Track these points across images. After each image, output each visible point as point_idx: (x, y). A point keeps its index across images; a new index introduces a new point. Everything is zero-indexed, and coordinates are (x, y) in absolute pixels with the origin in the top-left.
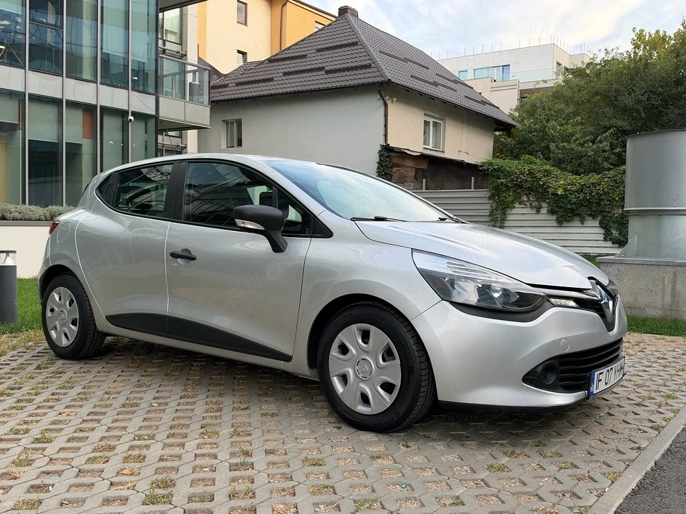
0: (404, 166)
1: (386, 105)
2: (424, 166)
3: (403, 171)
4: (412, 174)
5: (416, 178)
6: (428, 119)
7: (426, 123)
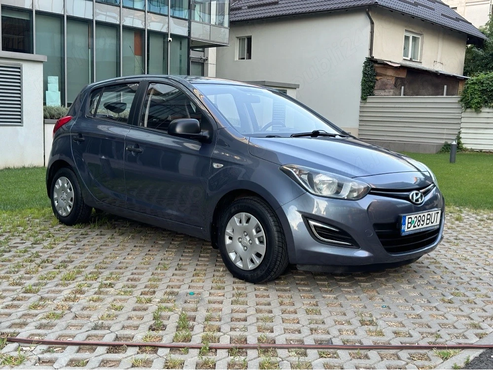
0: (385, 75)
1: (372, 23)
2: (403, 75)
3: (385, 79)
4: (393, 82)
5: (395, 85)
6: (408, 34)
7: (407, 38)
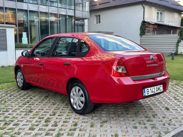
0: (149, 27)
1: (144, 8)
2: (156, 27)
3: (149, 29)
4: (152, 29)
5: (153, 31)
6: (158, 12)
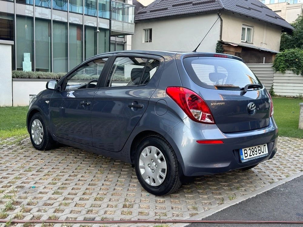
0: (229, 51)
1: (222, 20)
2: (240, 51)
6: (244, 27)
7: (244, 29)
